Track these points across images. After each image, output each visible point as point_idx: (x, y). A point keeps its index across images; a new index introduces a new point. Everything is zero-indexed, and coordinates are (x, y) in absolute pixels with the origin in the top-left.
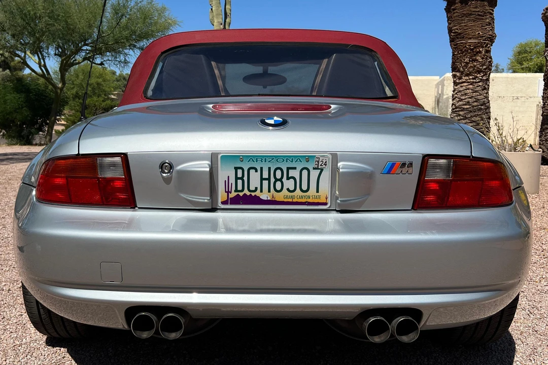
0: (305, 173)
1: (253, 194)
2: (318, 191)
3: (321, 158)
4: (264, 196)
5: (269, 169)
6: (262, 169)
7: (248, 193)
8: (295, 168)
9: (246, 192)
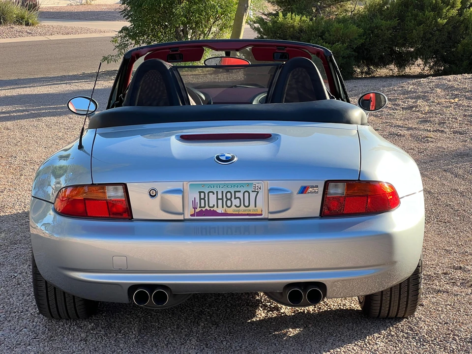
0: (246, 194)
1: (212, 209)
2: (255, 207)
3: (257, 185)
4: (219, 210)
5: (222, 192)
6: (217, 192)
7: (209, 209)
8: (240, 192)
9: (207, 207)
